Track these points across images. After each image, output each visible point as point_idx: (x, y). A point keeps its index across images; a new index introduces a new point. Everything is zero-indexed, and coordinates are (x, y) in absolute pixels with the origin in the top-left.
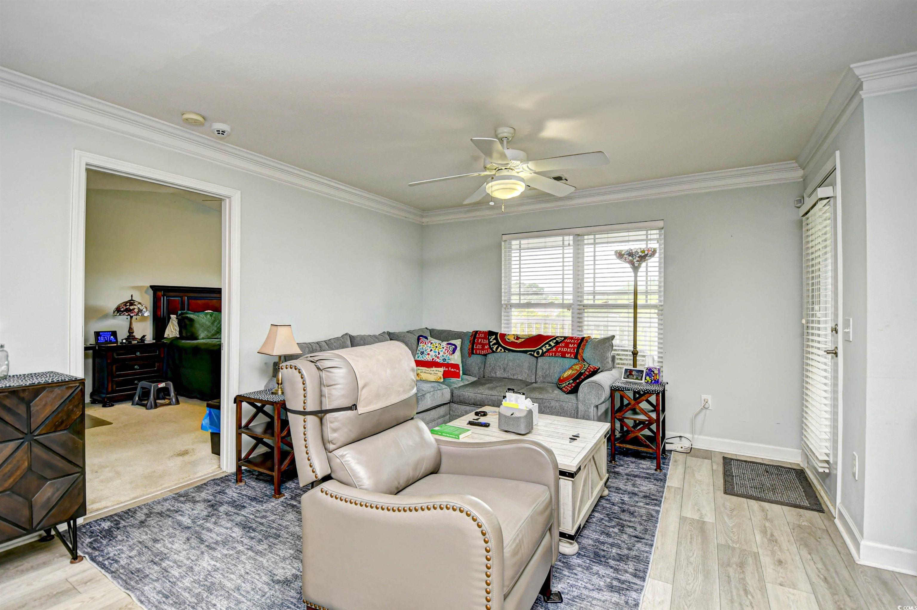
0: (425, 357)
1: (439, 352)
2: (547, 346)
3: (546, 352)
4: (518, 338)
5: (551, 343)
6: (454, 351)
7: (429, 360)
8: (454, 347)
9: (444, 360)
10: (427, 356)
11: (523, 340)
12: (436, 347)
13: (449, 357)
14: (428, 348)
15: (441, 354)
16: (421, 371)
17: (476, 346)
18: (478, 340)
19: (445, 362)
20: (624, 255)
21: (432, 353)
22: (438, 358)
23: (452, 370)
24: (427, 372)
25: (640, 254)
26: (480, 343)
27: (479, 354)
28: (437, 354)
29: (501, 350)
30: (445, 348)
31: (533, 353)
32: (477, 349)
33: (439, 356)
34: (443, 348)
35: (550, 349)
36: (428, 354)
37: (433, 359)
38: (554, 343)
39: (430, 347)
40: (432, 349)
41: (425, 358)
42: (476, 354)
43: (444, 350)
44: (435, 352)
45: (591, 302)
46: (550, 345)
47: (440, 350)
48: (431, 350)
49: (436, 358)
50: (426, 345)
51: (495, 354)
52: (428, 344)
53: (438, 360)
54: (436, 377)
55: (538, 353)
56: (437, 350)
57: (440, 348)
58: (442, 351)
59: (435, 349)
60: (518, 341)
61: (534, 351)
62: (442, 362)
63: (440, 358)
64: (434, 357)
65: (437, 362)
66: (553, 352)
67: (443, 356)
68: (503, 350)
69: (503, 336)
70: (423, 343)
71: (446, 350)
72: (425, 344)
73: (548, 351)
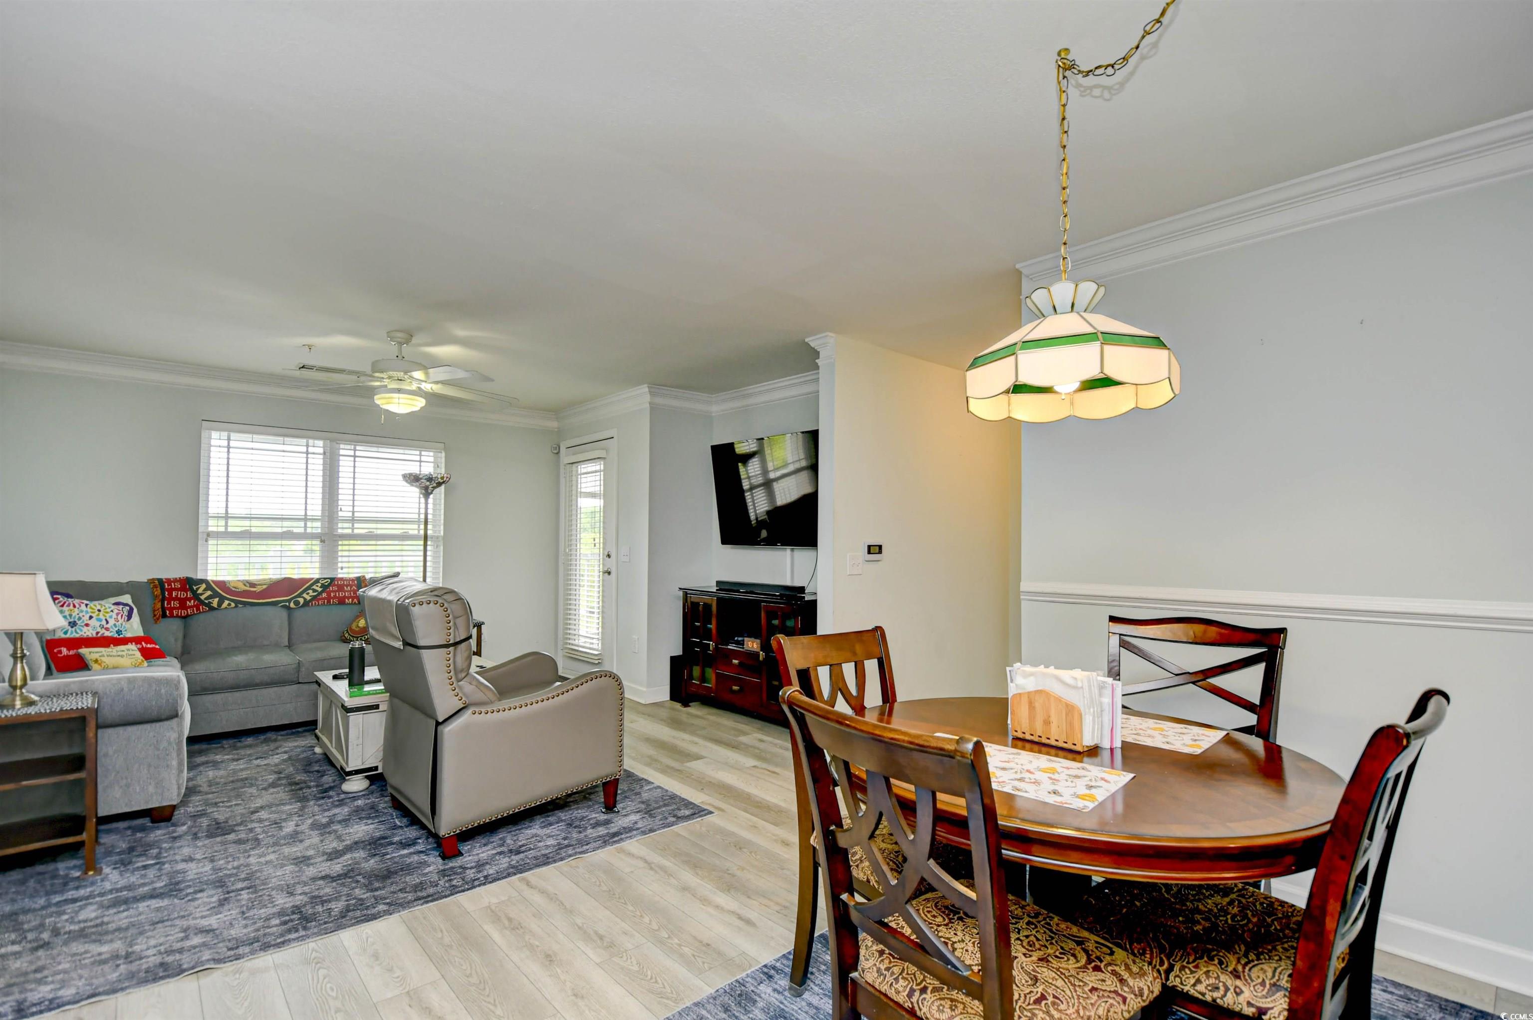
0: (81, 631)
1: (106, 620)
2: (310, 591)
3: (311, 601)
4: (252, 585)
5: (314, 587)
6: (129, 617)
7: (90, 636)
8: (128, 608)
9: (119, 632)
10: (85, 629)
11: (265, 587)
12: (99, 611)
13: (125, 627)
14: (84, 614)
15: (112, 622)
16: (100, 654)
17: (169, 603)
18: (170, 594)
19: (121, 636)
20: (421, 479)
21: (93, 622)
22: (107, 629)
23: (149, 646)
24: (111, 654)
25: (440, 480)
26: (176, 599)
27: (177, 616)
28: (104, 622)
29: (229, 605)
30: (116, 611)
31: (287, 604)
32: (171, 609)
33: (108, 626)
34: (112, 611)
35: (318, 595)
36: (87, 625)
37: (98, 633)
38: (321, 587)
39: (87, 612)
40: (93, 615)
41: (82, 633)
42: (172, 616)
43: (114, 616)
44: (99, 620)
45: (349, 531)
46: (314, 591)
47: (108, 615)
48: (91, 617)
49: (104, 631)
50: (76, 609)
51: (215, 613)
52: (80, 606)
53: (107, 634)
54: (133, 660)
55: (297, 603)
56: (101, 616)
57: (107, 613)
58: (111, 617)
59: (98, 615)
60: (258, 589)
61: (289, 601)
62: (116, 635)
63: (111, 630)
64: (99, 629)
65: (107, 637)
66: (324, 599)
67: (115, 625)
68: (233, 605)
69: (222, 584)
70: (69, 605)
71: (117, 614)
72: (74, 606)
73: (314, 598)
